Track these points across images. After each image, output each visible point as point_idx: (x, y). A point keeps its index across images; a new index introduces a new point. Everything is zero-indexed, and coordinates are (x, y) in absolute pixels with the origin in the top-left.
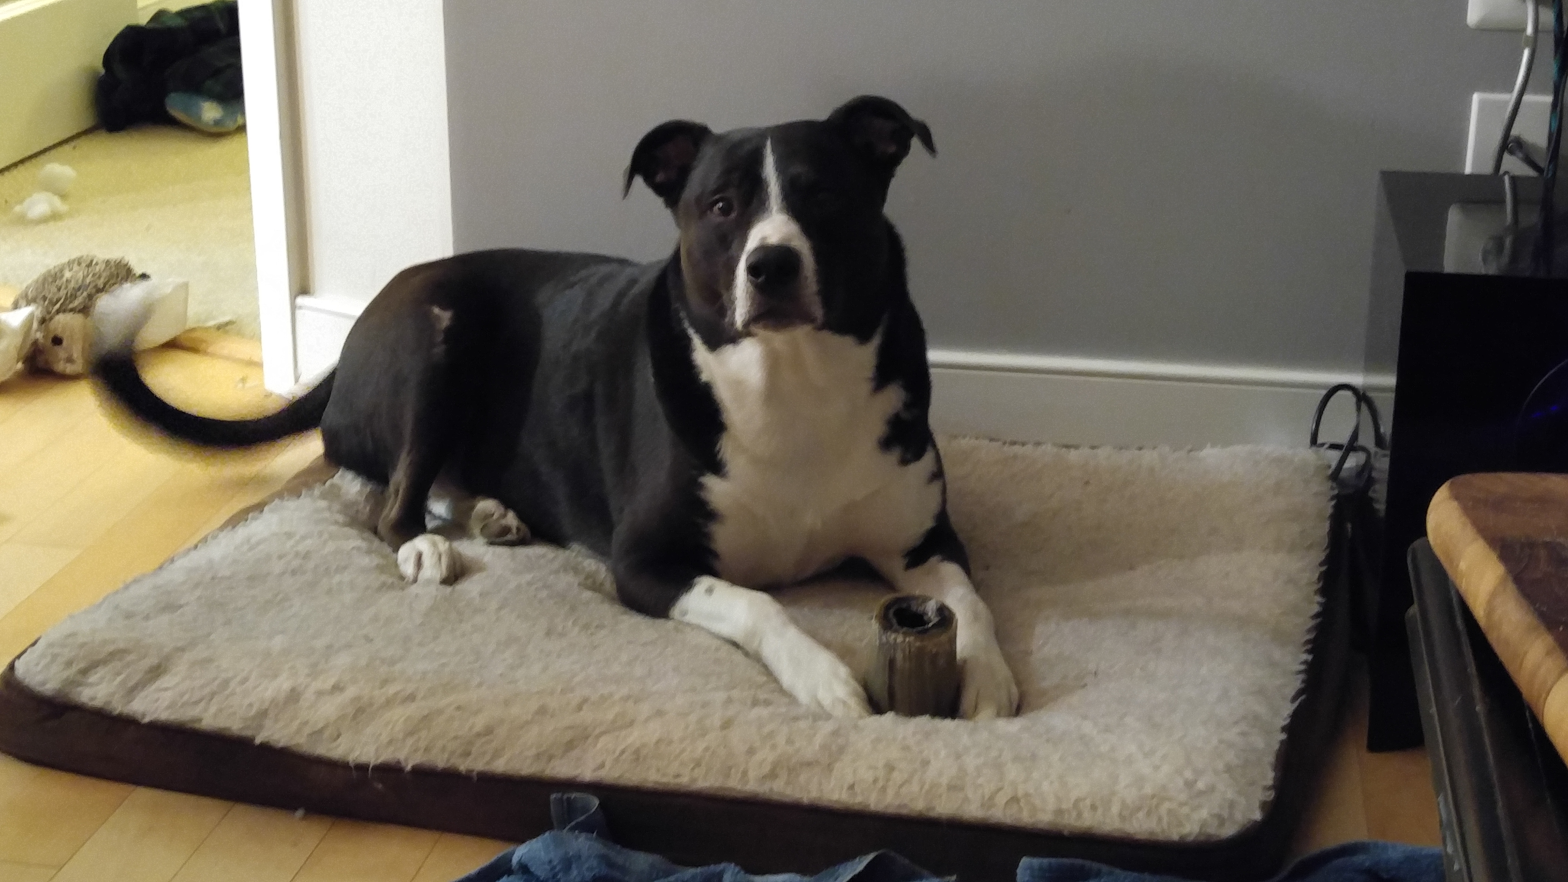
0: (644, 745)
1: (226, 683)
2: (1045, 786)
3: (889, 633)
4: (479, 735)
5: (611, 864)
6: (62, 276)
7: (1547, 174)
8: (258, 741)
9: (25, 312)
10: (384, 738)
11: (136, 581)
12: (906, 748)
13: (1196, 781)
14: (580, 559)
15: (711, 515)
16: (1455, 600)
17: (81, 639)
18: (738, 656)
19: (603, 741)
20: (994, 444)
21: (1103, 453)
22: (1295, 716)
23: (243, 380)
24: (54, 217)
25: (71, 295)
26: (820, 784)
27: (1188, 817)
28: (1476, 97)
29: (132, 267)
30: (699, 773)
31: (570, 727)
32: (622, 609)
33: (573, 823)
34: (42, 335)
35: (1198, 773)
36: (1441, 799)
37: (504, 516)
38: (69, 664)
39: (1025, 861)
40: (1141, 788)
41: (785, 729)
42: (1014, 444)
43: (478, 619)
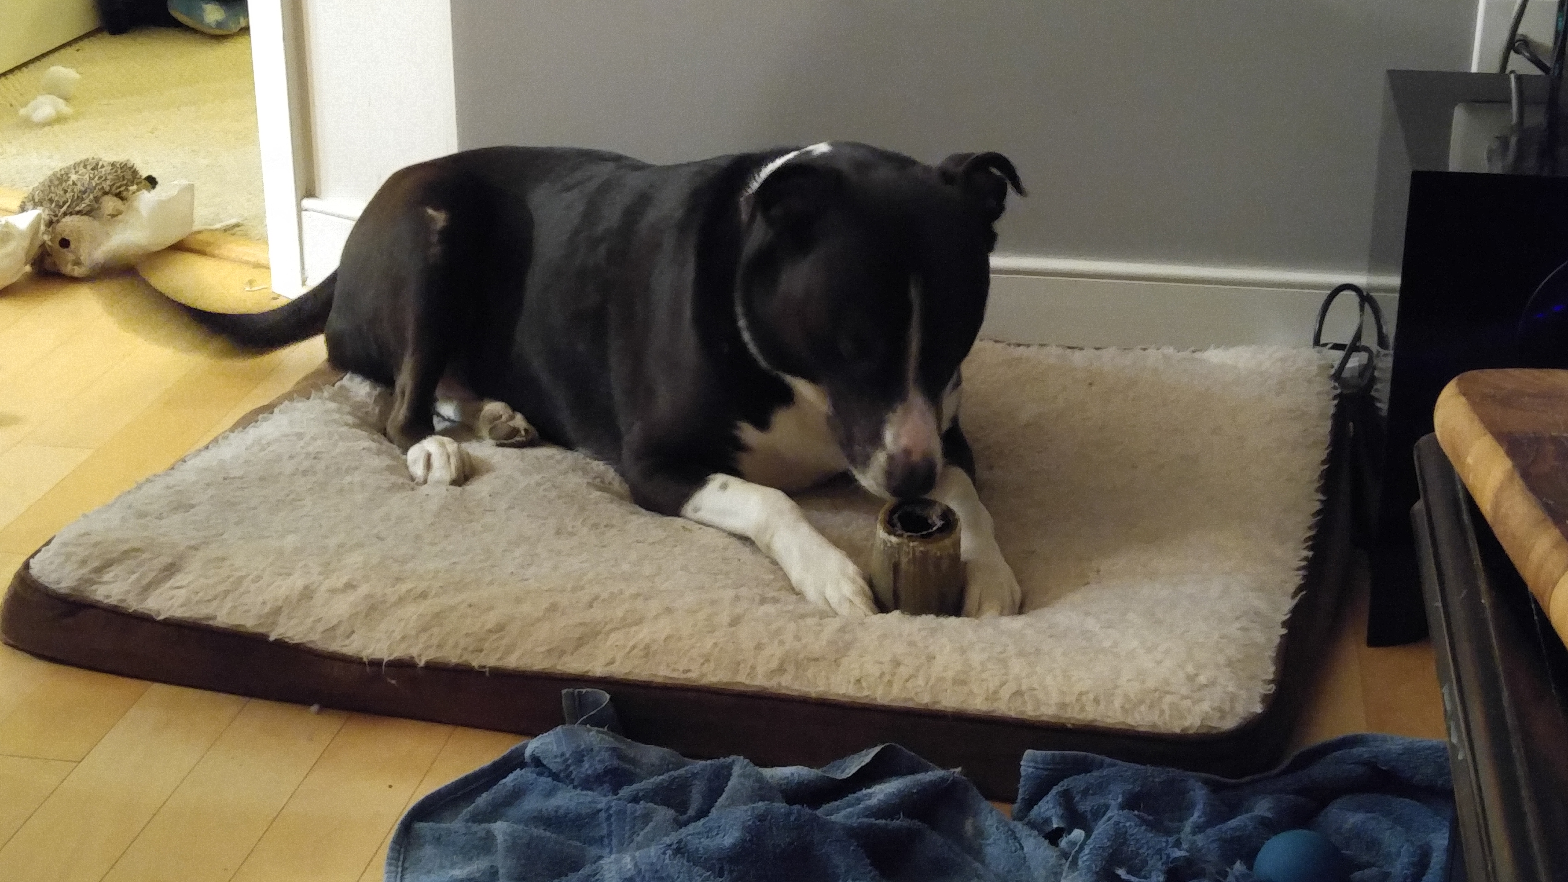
0: (653, 641)
1: (240, 580)
2: (1049, 680)
3: (893, 537)
4: (490, 631)
5: (621, 757)
6: (68, 179)
7: (1554, 73)
8: (272, 638)
9: (32, 215)
10: (397, 635)
11: (148, 481)
12: (912, 644)
13: (1197, 675)
14: (587, 461)
16: (1461, 495)
17: (94, 539)
18: (745, 553)
19: (613, 637)
20: (999, 345)
21: (1107, 355)
22: (1296, 611)
23: (251, 283)
24: (59, 119)
25: (78, 197)
26: (828, 679)
27: (1189, 710)
29: (137, 169)
30: (708, 668)
31: (582, 624)
32: (632, 507)
33: (584, 718)
34: (49, 237)
35: (1200, 668)
36: (1445, 690)
37: (512, 418)
38: (83, 562)
39: (1028, 753)
40: (1144, 682)
41: (792, 625)
42: (1019, 345)
43: (489, 518)
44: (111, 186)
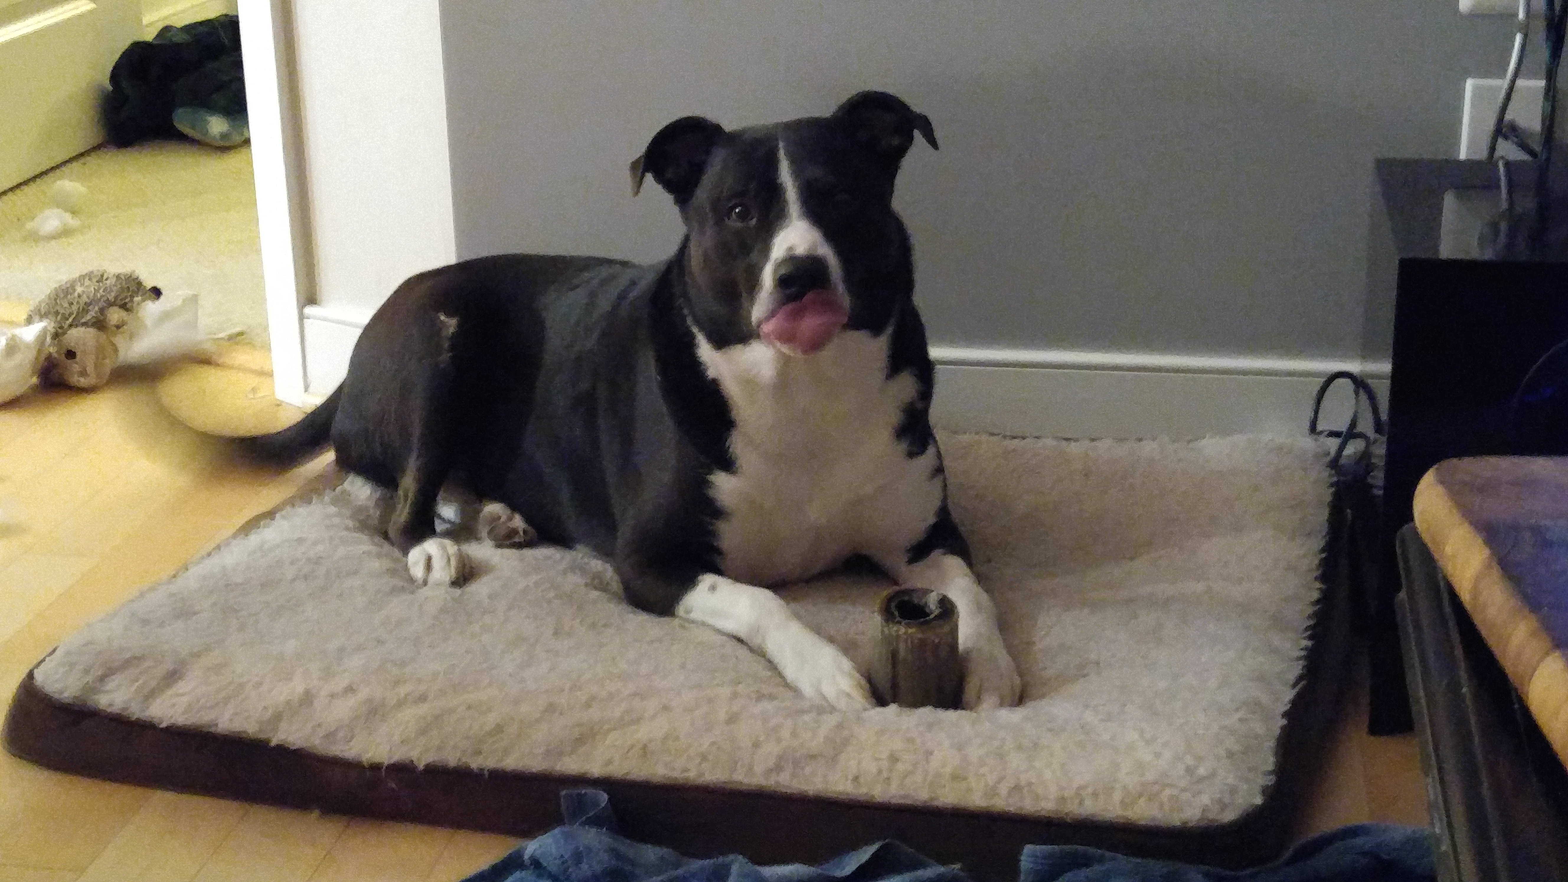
0: (651, 740)
1: (241, 687)
2: (1048, 775)
3: (891, 626)
4: (490, 734)
5: (621, 858)
6: (74, 290)
7: (1541, 159)
8: (274, 742)
9: (38, 326)
10: (396, 738)
11: (152, 589)
12: (911, 740)
13: (1196, 767)
14: (586, 560)
15: (717, 512)
16: (1442, 584)
18: (743, 652)
19: (611, 736)
20: (995, 438)
21: (1104, 445)
22: (1296, 703)
23: (256, 390)
24: (65, 233)
25: (83, 309)
26: (825, 776)
27: (1189, 803)
28: (1470, 84)
29: (141, 281)
30: (705, 767)
31: (579, 725)
32: (630, 608)
33: (584, 818)
34: (56, 349)
35: (1200, 759)
37: (510, 519)
38: (86, 671)
39: (1028, 849)
40: (1143, 775)
41: (789, 723)
42: (1015, 438)
43: (487, 619)
44: (116, 298)
